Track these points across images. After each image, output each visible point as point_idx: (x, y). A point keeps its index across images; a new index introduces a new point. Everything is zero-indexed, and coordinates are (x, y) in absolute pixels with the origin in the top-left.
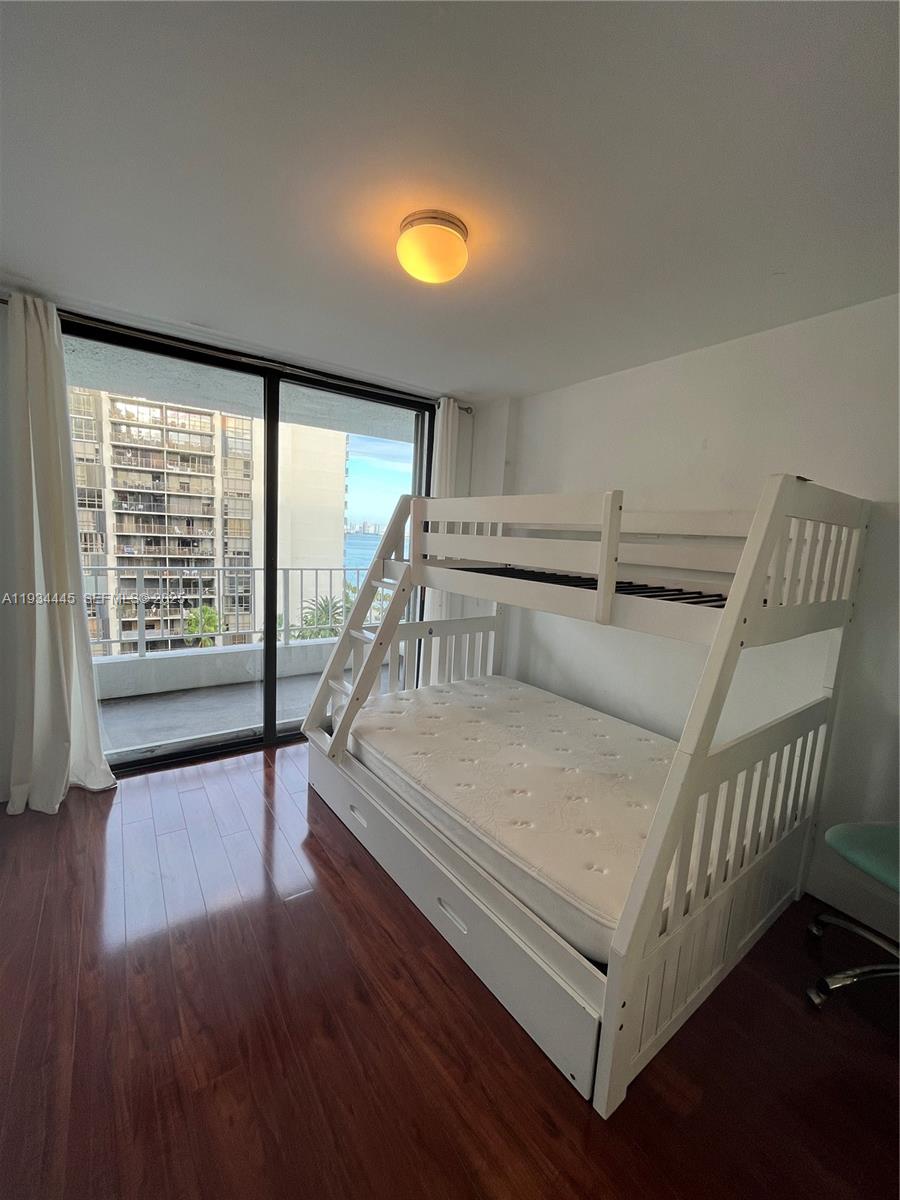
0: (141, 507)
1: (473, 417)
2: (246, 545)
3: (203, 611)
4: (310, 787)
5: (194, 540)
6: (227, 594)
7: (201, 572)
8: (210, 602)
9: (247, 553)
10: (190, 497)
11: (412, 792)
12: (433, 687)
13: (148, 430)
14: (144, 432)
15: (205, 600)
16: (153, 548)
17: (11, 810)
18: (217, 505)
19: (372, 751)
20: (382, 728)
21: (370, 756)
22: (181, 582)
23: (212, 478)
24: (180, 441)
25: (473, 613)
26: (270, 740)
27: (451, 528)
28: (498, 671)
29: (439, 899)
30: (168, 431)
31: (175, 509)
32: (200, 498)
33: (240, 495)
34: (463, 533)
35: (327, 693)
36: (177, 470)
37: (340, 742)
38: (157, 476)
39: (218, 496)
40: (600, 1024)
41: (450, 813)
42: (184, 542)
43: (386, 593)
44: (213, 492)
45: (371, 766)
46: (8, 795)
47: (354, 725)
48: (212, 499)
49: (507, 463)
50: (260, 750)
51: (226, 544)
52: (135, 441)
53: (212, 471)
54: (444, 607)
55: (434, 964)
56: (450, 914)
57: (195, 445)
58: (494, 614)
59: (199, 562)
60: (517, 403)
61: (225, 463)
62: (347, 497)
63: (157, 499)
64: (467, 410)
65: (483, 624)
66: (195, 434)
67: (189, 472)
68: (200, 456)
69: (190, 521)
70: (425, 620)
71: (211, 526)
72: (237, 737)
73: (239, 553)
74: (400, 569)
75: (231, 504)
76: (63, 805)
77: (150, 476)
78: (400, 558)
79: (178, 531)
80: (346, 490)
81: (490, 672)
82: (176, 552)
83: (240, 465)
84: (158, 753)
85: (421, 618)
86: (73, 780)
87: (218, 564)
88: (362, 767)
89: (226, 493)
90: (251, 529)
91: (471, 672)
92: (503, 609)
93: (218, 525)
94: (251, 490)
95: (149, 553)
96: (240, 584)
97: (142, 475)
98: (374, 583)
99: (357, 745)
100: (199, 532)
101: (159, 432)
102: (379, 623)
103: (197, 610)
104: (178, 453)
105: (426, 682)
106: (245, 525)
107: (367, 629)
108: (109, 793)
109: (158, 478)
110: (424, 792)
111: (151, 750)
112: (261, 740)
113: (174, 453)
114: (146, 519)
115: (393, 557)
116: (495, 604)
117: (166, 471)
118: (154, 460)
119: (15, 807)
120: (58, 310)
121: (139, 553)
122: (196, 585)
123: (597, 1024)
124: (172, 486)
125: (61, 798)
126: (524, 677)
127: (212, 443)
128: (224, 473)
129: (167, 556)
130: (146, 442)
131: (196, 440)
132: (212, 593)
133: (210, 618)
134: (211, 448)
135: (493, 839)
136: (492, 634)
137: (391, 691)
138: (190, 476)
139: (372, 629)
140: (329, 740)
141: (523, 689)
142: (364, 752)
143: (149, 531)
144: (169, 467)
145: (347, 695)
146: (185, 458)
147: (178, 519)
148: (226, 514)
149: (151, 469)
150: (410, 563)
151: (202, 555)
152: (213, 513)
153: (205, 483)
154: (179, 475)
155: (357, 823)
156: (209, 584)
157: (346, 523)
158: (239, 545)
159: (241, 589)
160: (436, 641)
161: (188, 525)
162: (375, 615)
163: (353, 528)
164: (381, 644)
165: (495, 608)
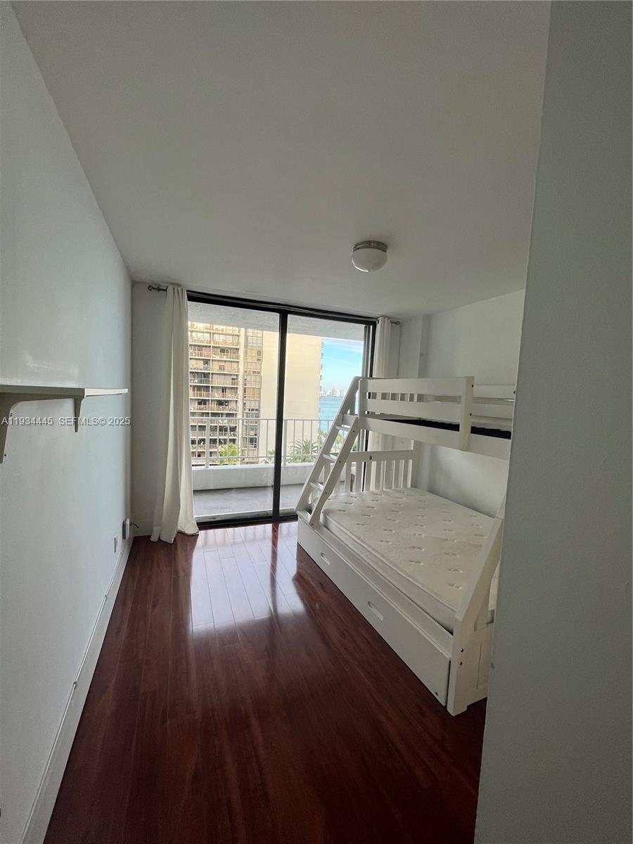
0: (196, 381)
1: (401, 326)
2: (257, 405)
3: (230, 447)
4: (298, 545)
5: (227, 401)
6: (244, 436)
7: (229, 421)
8: (234, 441)
9: (256, 410)
10: (225, 374)
11: (356, 544)
12: (372, 492)
13: (202, 334)
14: (200, 335)
15: (231, 440)
16: (202, 406)
17: (152, 539)
18: (240, 379)
19: (334, 522)
20: (340, 510)
21: (333, 526)
22: (218, 427)
23: (238, 362)
24: (220, 340)
25: (398, 447)
26: (276, 518)
27: (384, 396)
28: (414, 485)
29: (369, 603)
30: (213, 334)
31: (216, 382)
32: (231, 375)
33: (254, 372)
34: (401, 400)
35: (309, 490)
36: (218, 358)
37: (316, 517)
38: (206, 362)
39: (241, 373)
40: (450, 662)
41: (376, 554)
42: (220, 403)
43: (343, 434)
44: (238, 371)
45: (334, 531)
46: (152, 531)
47: (323, 509)
48: (237, 375)
49: (421, 355)
50: (270, 523)
51: (245, 404)
52: (195, 341)
53: (238, 358)
54: (380, 444)
55: (364, 635)
56: (374, 610)
57: (228, 342)
58: (412, 449)
59: (228, 415)
60: (428, 318)
61: (246, 353)
62: (322, 372)
63: (206, 375)
64: (396, 323)
65: (405, 455)
66: (228, 335)
67: (225, 359)
68: (231, 349)
69: (224, 390)
70: (368, 450)
71: (237, 392)
72: (258, 515)
73: (252, 410)
74: (352, 419)
75: (249, 378)
76: (175, 539)
77: (202, 362)
78: (353, 413)
79: (216, 395)
80: (322, 367)
81: (409, 485)
82: (214, 408)
83: (255, 353)
84: (217, 519)
85: (366, 450)
86: (179, 528)
87: (239, 416)
88: (327, 531)
89: (246, 372)
90: (260, 394)
91: (397, 485)
92: (418, 445)
93: (240, 392)
94: (261, 369)
95: (200, 409)
96: (252, 430)
97: (198, 361)
98: (337, 428)
99: (326, 519)
100: (229, 396)
101: (209, 335)
102: (338, 451)
103: (226, 446)
104: (219, 347)
105: (368, 489)
106: (257, 391)
107: (333, 454)
108: (195, 536)
109: (207, 363)
110: (362, 544)
111: (214, 517)
112: (270, 517)
113: (216, 347)
114: (199, 388)
115: (349, 412)
116: (413, 441)
117: (211, 358)
118: (205, 351)
119: (154, 538)
120: (187, 291)
121: (194, 409)
122: (226, 430)
123: (448, 662)
124: (214, 368)
125: (175, 536)
126: (432, 490)
127: (238, 339)
128: (245, 359)
129: (210, 412)
130: (202, 341)
131: (229, 339)
132: (235, 435)
133: (233, 451)
134: (238, 343)
135: (398, 568)
136: (411, 462)
137: (346, 492)
138: (225, 361)
139: (335, 454)
140: (309, 516)
141: (430, 496)
142: (329, 523)
143: (201, 396)
144: (213, 356)
145: (321, 491)
146: (223, 351)
147: (217, 388)
148: (245, 385)
149: (203, 358)
150: (358, 416)
151: (230, 410)
152: (238, 384)
153: (235, 365)
154: (219, 361)
155: (325, 563)
156: (233, 429)
157: (321, 390)
158: (253, 404)
159: (252, 433)
160: (374, 464)
161: (223, 392)
162: (337, 447)
163: (325, 393)
164: (340, 463)
165: (412, 445)
